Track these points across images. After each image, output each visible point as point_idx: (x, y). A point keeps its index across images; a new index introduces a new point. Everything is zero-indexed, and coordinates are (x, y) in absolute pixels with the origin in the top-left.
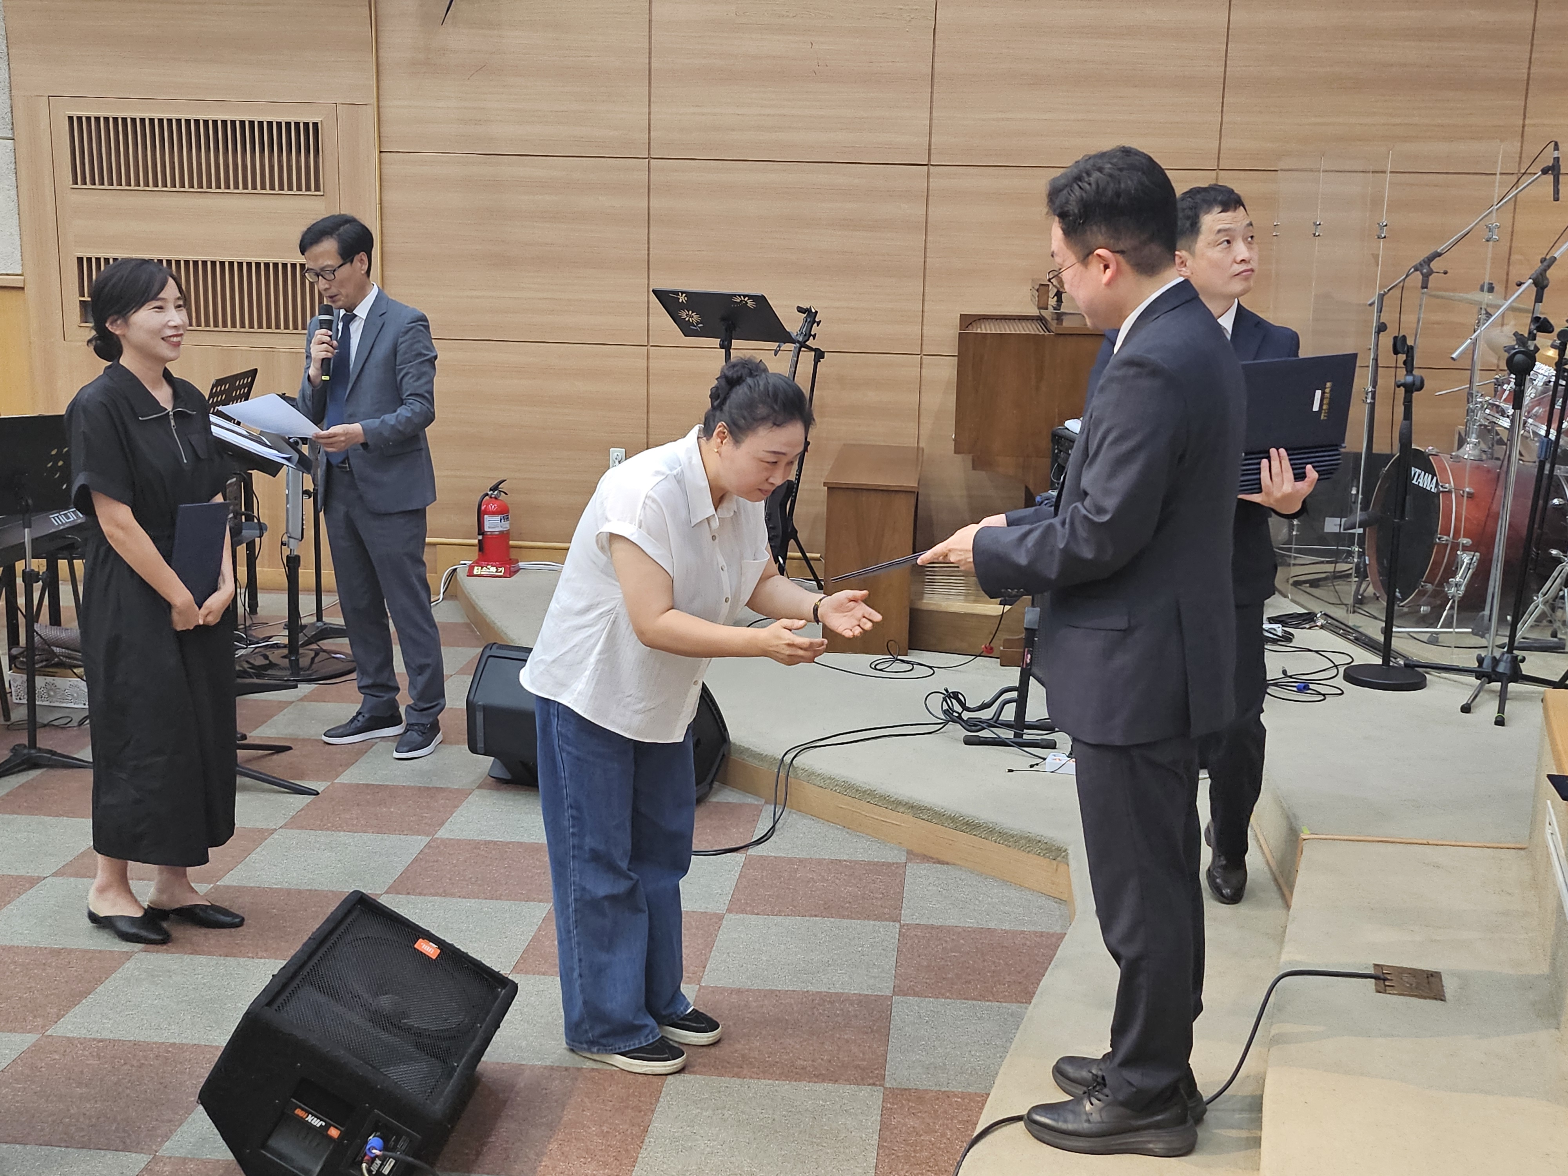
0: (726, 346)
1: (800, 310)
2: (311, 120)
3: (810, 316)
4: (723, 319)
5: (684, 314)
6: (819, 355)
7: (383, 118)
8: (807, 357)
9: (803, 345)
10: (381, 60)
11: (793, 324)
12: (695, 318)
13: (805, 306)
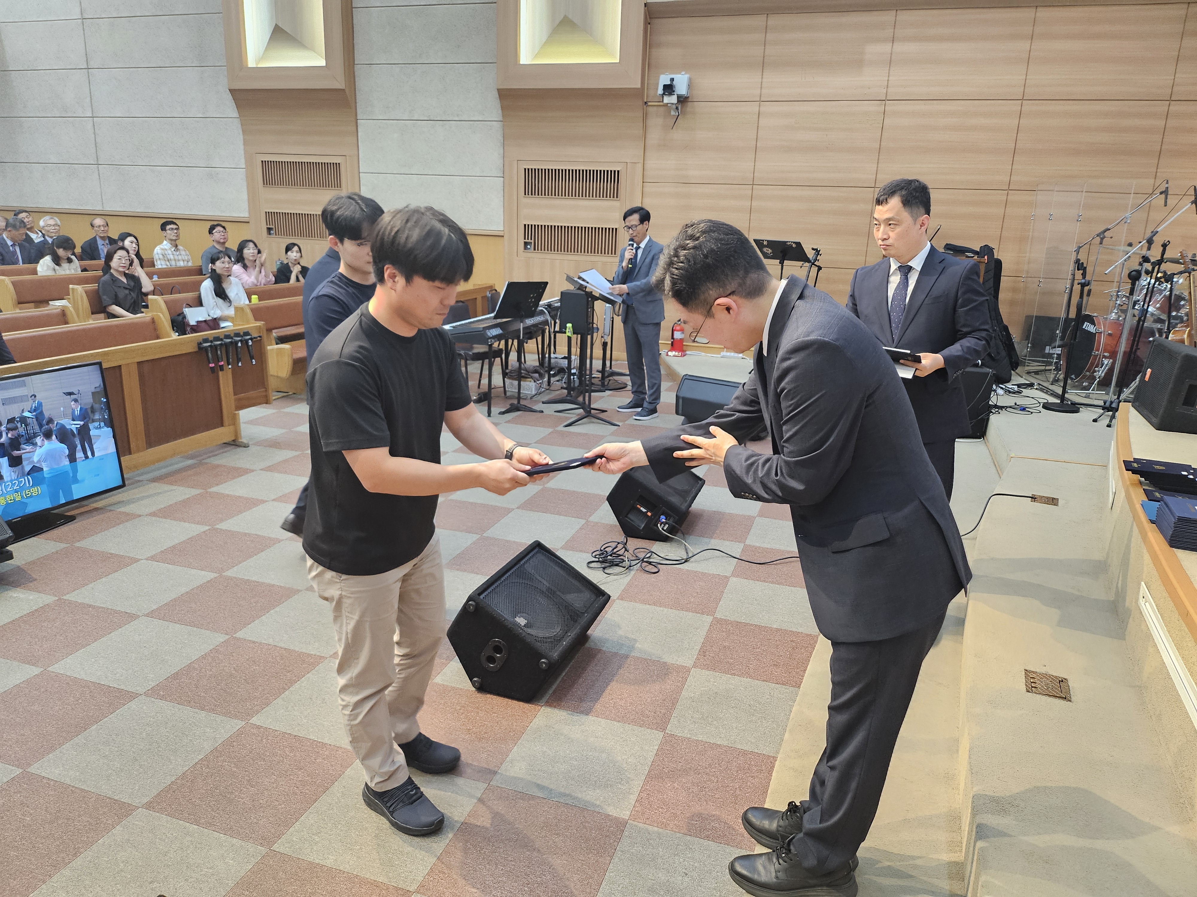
0: (782, 263)
1: (813, 249)
2: (617, 169)
3: (817, 252)
4: (781, 252)
5: (765, 250)
6: (820, 268)
7: (645, 168)
8: (814, 269)
9: (813, 264)
10: (646, 145)
11: (810, 254)
12: (770, 251)
13: (815, 248)
